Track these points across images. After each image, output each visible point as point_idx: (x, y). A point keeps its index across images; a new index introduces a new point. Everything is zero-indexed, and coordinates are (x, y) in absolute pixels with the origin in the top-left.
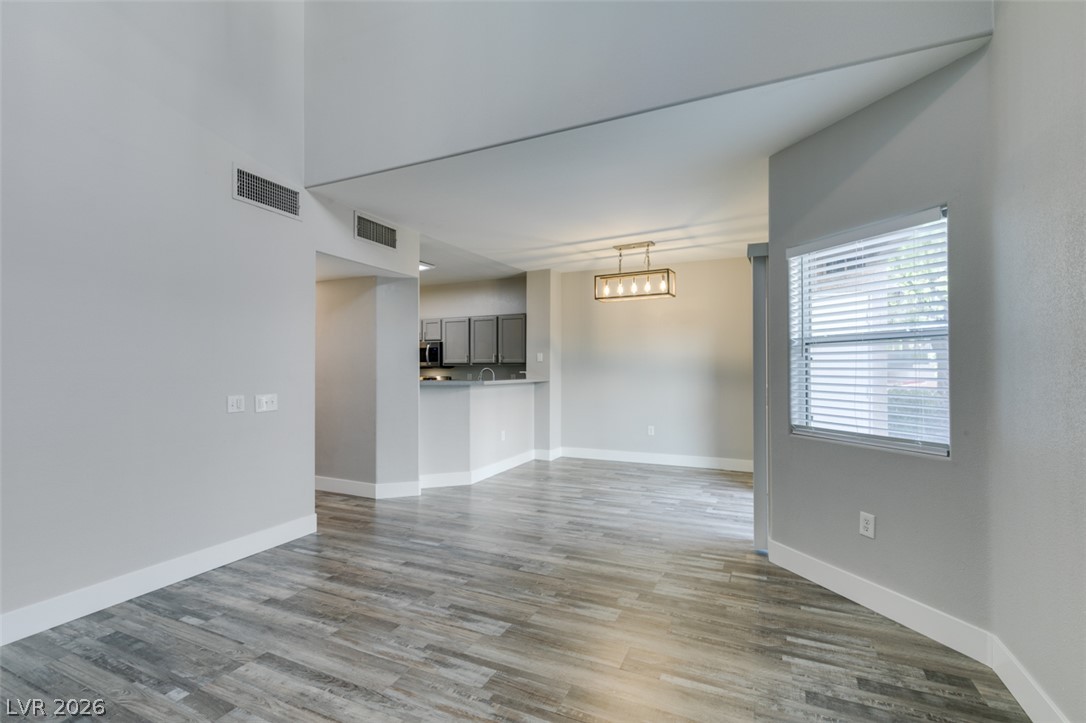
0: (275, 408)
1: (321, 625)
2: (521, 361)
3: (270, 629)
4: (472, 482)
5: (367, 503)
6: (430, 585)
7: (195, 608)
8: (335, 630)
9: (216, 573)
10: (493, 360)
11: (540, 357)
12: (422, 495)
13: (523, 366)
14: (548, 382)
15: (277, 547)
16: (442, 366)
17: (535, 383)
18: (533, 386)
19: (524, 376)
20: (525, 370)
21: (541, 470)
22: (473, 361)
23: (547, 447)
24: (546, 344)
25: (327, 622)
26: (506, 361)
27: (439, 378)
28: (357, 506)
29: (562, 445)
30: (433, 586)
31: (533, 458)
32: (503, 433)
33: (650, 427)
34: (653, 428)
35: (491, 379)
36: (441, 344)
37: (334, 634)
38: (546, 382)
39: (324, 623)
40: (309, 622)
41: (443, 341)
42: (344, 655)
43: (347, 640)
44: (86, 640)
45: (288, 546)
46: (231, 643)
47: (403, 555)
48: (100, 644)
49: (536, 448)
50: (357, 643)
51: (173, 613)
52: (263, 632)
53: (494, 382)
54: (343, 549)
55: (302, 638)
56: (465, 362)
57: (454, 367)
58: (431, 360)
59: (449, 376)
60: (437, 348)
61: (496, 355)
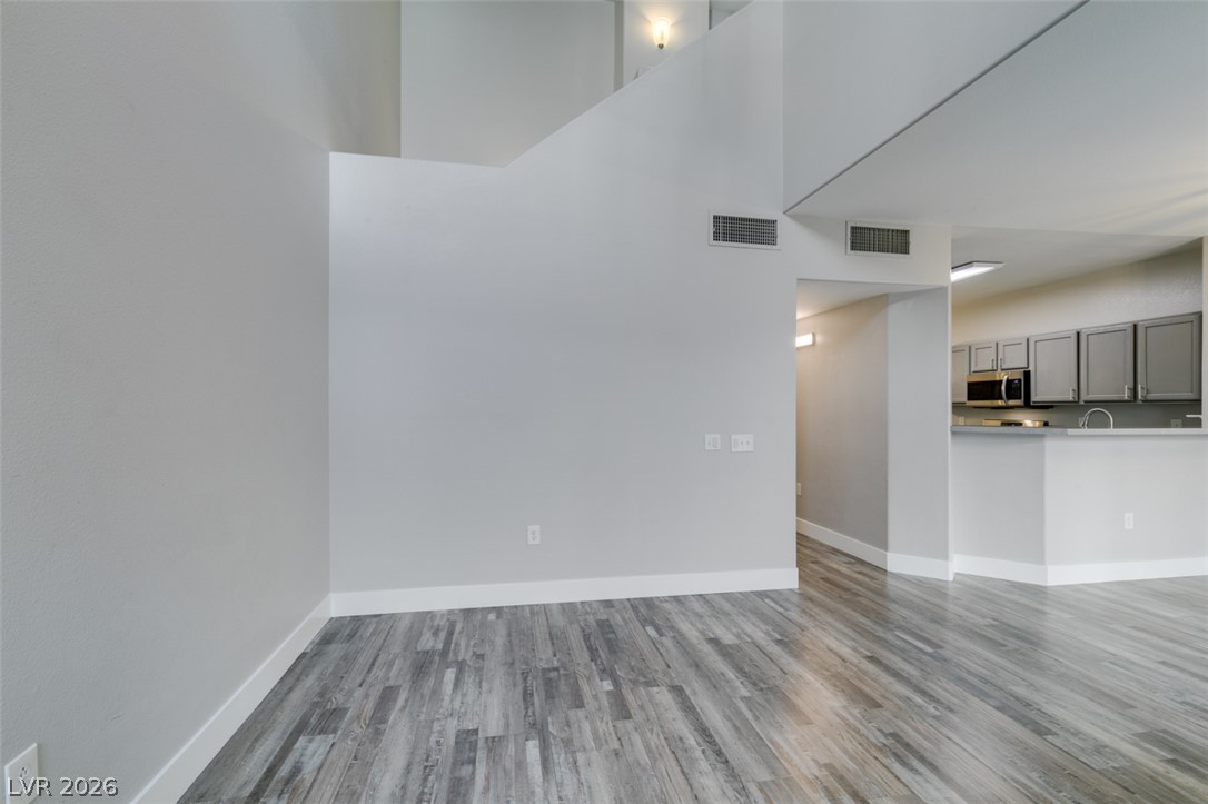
0: (751, 449)
1: (738, 683)
2: (1190, 396)
3: (697, 666)
4: (1048, 585)
5: (874, 574)
6: (883, 696)
7: (660, 622)
8: (747, 694)
9: (692, 599)
10: (1126, 395)
12: (954, 581)
13: (1195, 404)
15: (753, 592)
16: (1028, 405)
19: (1195, 423)
20: (1200, 412)
22: (1084, 397)
25: (746, 683)
26: (1153, 396)
27: (1028, 423)
28: (859, 573)
30: (887, 699)
32: (1129, 516)
35: (1106, 425)
36: (1027, 374)
37: (744, 699)
39: (742, 683)
40: (731, 675)
41: (1031, 368)
42: (737, 723)
43: (751, 710)
44: (591, 618)
45: (762, 595)
46: (663, 663)
47: (874, 647)
48: (595, 624)
50: (757, 719)
51: (646, 620)
52: (690, 666)
53: (1111, 431)
54: (811, 616)
55: (715, 687)
56: (1071, 399)
57: (1052, 407)
58: (1010, 397)
59: (1046, 420)
60: (1020, 380)
61: (1132, 386)
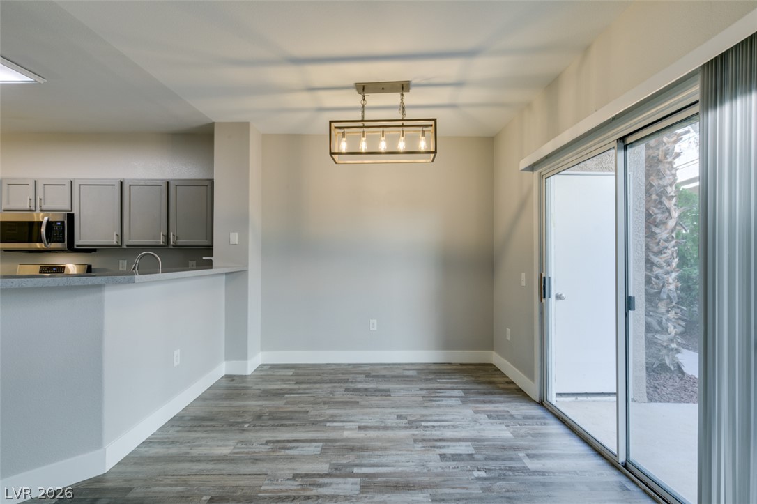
2: (206, 243)
10: (161, 241)
11: (234, 238)
13: (209, 249)
14: (246, 271)
16: (72, 248)
17: (226, 274)
18: (224, 277)
19: (209, 265)
20: (212, 256)
21: (233, 387)
22: (127, 242)
23: (244, 357)
24: (242, 222)
26: (180, 242)
27: (72, 267)
29: (262, 350)
31: (223, 374)
32: (177, 353)
33: (371, 321)
34: (375, 321)
35: (156, 270)
36: (71, 217)
38: (244, 272)
41: (75, 211)
49: (226, 359)
53: (160, 276)
56: (115, 243)
57: (94, 250)
58: (50, 240)
59: (89, 263)
60: (63, 223)
61: (165, 234)
